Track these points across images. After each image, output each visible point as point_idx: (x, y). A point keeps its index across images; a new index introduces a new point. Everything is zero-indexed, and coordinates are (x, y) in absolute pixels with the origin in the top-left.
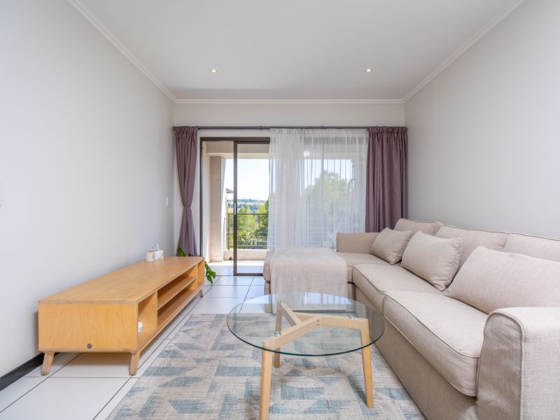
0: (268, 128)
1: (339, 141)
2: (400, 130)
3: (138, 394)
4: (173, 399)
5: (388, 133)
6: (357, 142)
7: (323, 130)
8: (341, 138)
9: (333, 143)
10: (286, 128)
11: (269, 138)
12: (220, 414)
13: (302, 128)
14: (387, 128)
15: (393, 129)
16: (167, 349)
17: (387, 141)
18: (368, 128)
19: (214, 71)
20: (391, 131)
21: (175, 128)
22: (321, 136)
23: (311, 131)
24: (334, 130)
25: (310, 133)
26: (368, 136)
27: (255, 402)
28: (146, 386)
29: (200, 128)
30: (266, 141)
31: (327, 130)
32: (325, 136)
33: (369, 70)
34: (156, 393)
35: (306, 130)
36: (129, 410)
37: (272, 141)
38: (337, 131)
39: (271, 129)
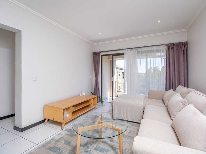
0: (123, 49)
1: (152, 51)
2: (183, 43)
3: (59, 135)
4: (66, 139)
5: (177, 45)
6: (161, 51)
7: (145, 48)
8: (154, 50)
9: (150, 52)
10: (130, 48)
11: (124, 53)
12: (74, 148)
13: (136, 48)
14: (176, 43)
15: (180, 43)
16: (75, 124)
17: (177, 49)
18: (166, 45)
19: (100, 33)
20: (179, 44)
21: (93, 53)
22: (144, 50)
23: (140, 48)
24: (150, 47)
25: (140, 49)
26: (166, 48)
27: (85, 148)
28: (63, 134)
29: (101, 52)
30: (123, 54)
31: (147, 47)
32: (146, 50)
33: (159, 21)
34: (63, 136)
35: (138, 49)
36: (54, 139)
37: (125, 54)
38: (152, 47)
39: (124, 50)
